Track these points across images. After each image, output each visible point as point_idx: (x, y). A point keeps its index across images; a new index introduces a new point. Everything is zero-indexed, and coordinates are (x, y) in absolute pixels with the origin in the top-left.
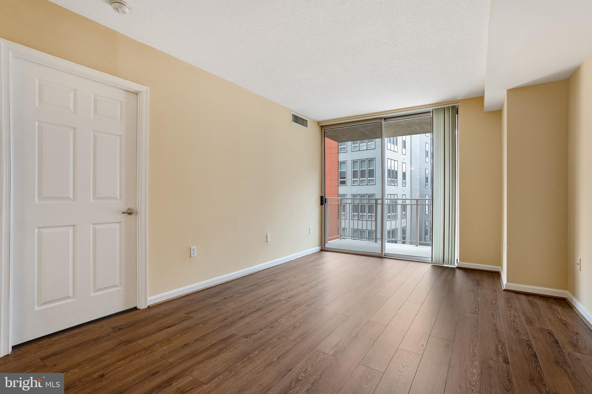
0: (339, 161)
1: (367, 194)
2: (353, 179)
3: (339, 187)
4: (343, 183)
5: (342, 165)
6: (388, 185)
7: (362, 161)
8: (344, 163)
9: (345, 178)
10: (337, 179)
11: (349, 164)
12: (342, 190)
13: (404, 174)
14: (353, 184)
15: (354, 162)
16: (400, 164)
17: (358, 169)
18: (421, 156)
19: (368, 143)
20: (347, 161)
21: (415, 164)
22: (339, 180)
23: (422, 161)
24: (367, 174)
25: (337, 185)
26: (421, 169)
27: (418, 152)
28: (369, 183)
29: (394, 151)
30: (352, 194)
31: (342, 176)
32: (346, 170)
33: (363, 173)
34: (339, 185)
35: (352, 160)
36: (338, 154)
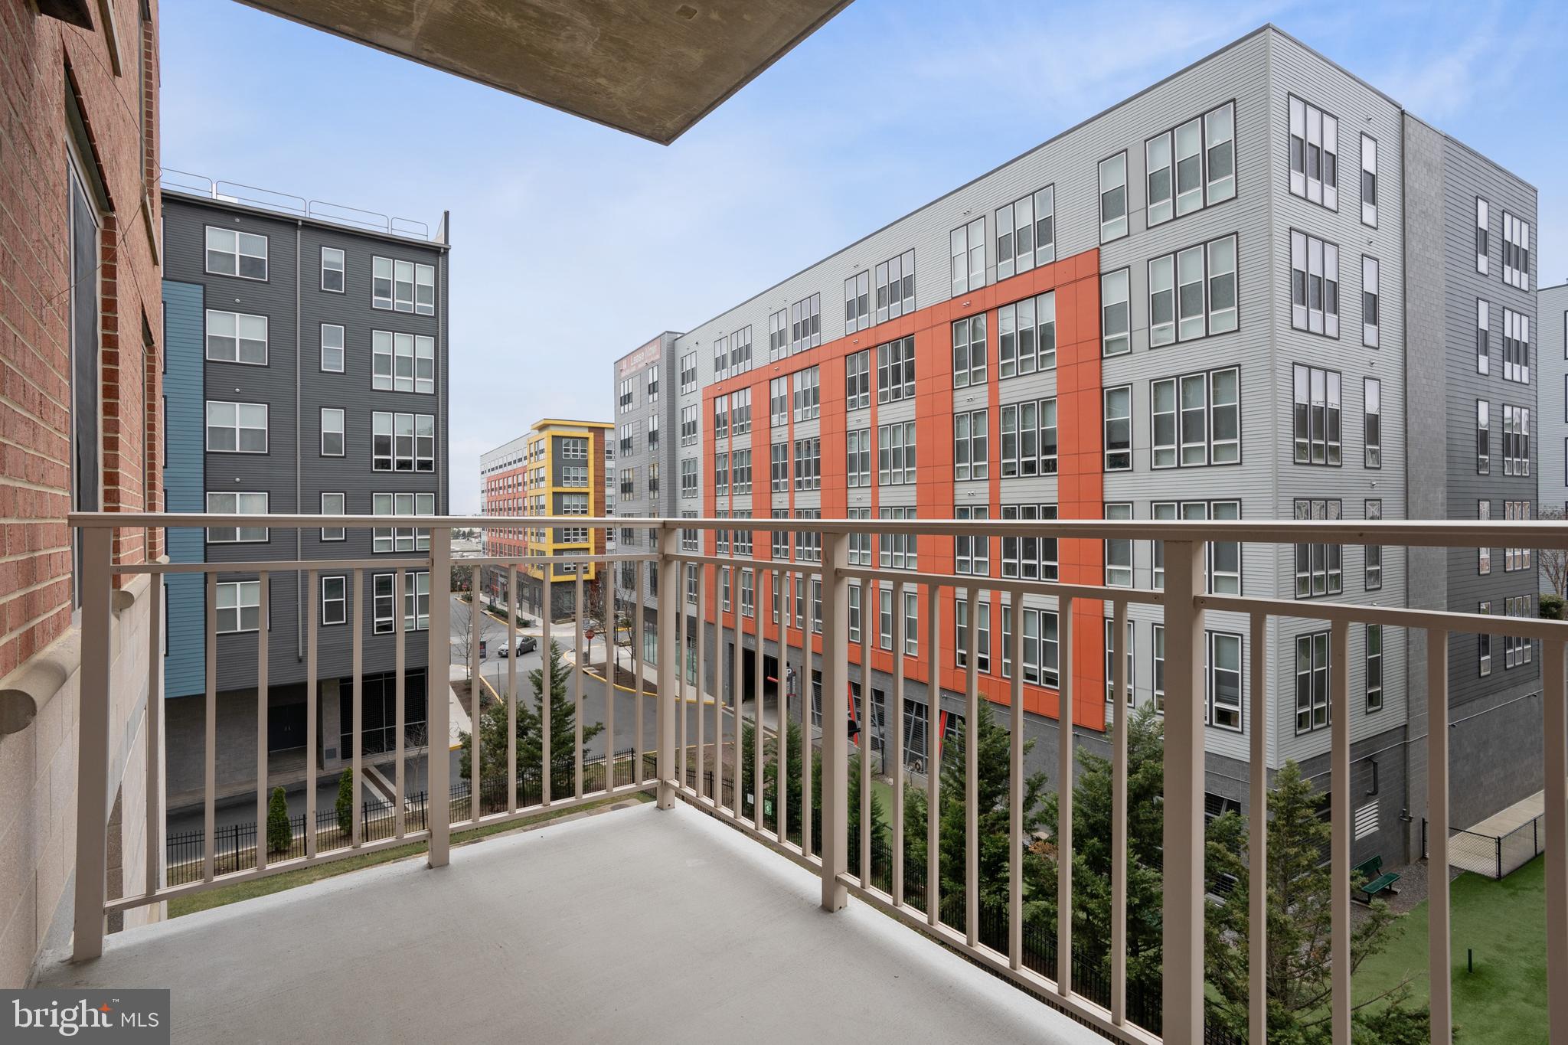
0: (1105, 385)
1: (1209, 501)
2: (1154, 448)
3: (1106, 475)
4: (1120, 462)
5: (1118, 402)
6: (1295, 463)
7: (1190, 380)
8: (1123, 390)
9: (1126, 445)
10: (1100, 449)
11: (1142, 396)
12: (1117, 486)
13: (1372, 427)
14: (1156, 464)
15: (1159, 386)
16: (1352, 383)
17: (1175, 412)
18: (1454, 352)
19: (1211, 314)
20: (1131, 384)
21: (1424, 381)
22: (1107, 452)
23: (1460, 371)
24: (1207, 425)
25: (1100, 470)
26: (1453, 400)
27: (1440, 335)
28: (1215, 460)
29: (1324, 335)
30: (1152, 502)
31: (1116, 439)
32: (1130, 417)
33: (1191, 425)
34: (1106, 470)
35: (1151, 381)
36: (1101, 363)
